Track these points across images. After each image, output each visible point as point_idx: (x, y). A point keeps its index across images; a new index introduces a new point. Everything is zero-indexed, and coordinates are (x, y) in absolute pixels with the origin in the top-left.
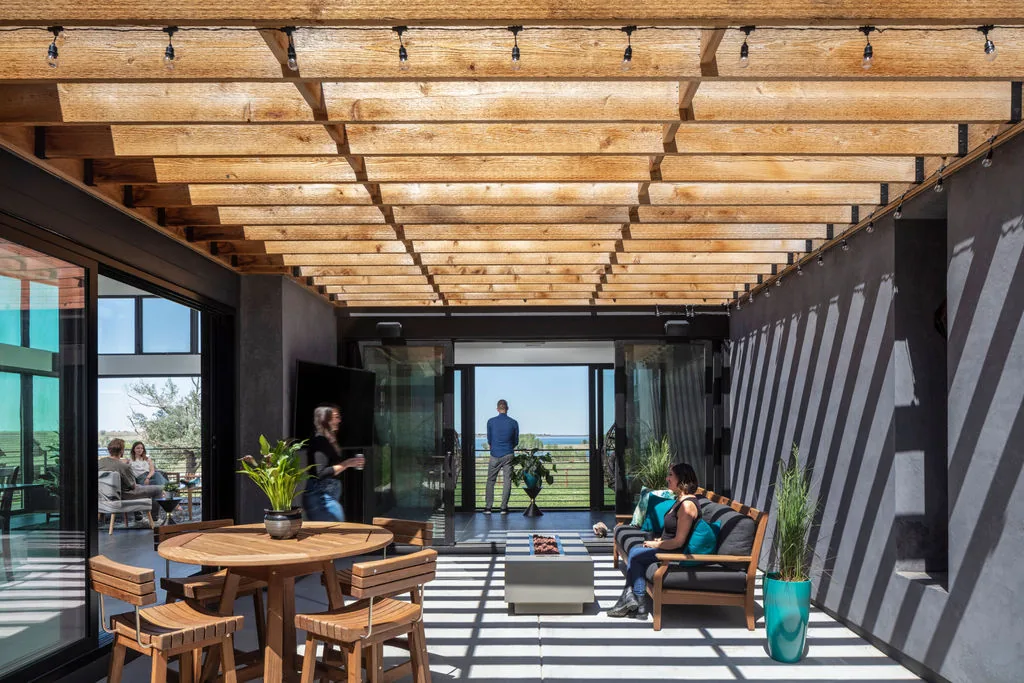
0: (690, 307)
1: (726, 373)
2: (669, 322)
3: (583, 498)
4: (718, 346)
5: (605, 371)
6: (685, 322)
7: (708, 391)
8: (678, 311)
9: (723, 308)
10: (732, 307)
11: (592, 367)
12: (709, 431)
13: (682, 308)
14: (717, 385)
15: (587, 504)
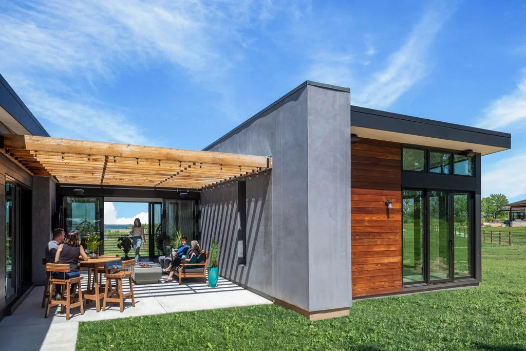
0: (188, 189)
1: (199, 212)
2: (181, 193)
3: (146, 253)
4: (197, 203)
5: (156, 205)
6: (186, 194)
7: (194, 218)
8: (184, 190)
9: (199, 190)
10: (201, 190)
11: (150, 203)
12: (194, 233)
13: (186, 189)
14: (197, 216)
15: (148, 255)
